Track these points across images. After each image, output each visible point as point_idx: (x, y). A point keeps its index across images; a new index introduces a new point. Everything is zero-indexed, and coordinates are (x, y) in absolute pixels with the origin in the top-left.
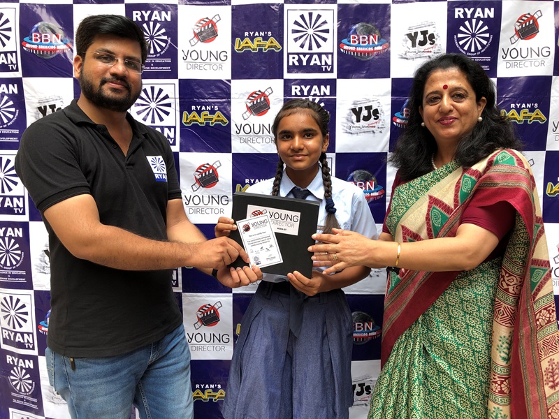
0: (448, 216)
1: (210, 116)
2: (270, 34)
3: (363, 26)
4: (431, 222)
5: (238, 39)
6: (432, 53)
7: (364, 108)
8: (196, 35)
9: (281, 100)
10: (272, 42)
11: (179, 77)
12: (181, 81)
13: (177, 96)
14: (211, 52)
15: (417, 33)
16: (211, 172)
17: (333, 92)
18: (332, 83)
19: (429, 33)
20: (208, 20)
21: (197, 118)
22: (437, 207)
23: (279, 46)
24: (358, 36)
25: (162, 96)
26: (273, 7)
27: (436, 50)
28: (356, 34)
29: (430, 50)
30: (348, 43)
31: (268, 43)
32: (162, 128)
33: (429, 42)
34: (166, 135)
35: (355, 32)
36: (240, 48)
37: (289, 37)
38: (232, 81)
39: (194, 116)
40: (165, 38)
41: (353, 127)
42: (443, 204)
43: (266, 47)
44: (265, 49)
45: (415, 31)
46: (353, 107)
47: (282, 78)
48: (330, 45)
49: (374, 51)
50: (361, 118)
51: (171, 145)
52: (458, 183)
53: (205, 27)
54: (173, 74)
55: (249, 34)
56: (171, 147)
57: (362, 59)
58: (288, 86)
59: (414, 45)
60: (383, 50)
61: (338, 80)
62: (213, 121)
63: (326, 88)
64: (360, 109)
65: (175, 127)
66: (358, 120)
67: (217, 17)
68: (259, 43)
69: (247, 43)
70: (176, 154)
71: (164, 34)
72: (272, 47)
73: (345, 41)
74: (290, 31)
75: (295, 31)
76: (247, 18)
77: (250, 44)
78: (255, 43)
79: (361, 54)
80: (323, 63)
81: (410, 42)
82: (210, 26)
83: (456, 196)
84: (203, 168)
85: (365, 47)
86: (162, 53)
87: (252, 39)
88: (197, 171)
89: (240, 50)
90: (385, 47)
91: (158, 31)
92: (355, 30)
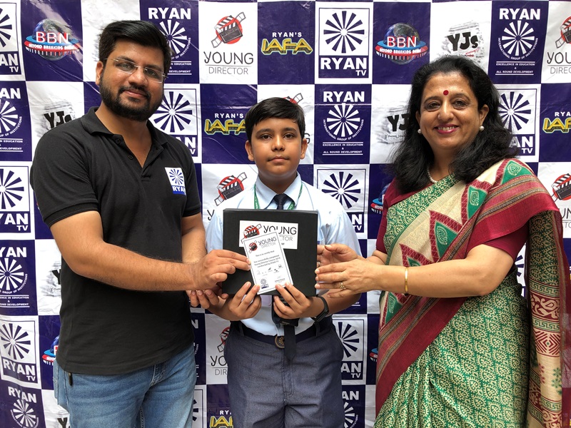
0: (457, 233)
1: (234, 125)
2: (300, 34)
3: (400, 27)
4: (436, 240)
5: (265, 40)
6: (475, 57)
7: (400, 116)
8: (219, 35)
9: (312, 107)
10: (302, 44)
11: (201, 82)
12: (203, 86)
13: (199, 103)
14: (235, 54)
15: (459, 34)
16: (236, 184)
17: (368, 98)
18: (367, 89)
19: (472, 35)
20: (231, 19)
21: (221, 126)
22: (442, 224)
23: (310, 48)
24: (396, 38)
25: (182, 102)
26: (304, 6)
27: (478, 54)
28: (393, 36)
29: (472, 54)
30: (384, 46)
31: (298, 45)
32: (182, 137)
33: (471, 45)
34: (187, 145)
35: (392, 34)
36: (267, 50)
37: (321, 38)
38: (259, 86)
39: (217, 125)
40: (185, 38)
41: (389, 136)
42: (449, 219)
43: (296, 50)
44: (295, 52)
45: (456, 32)
46: (389, 115)
47: (313, 83)
48: (365, 48)
49: (412, 54)
50: (398, 127)
51: (193, 155)
52: (464, 196)
53: (228, 27)
54: (194, 78)
55: (278, 35)
56: (193, 158)
57: (400, 63)
58: (319, 92)
59: (455, 49)
60: (421, 53)
61: (373, 86)
62: (238, 130)
63: (360, 94)
64: (397, 117)
65: (196, 137)
66: (394, 129)
67: (242, 16)
68: (288, 45)
69: (275, 44)
70: (199, 166)
71: (183, 34)
72: (302, 49)
73: (380, 43)
74: (322, 32)
75: (327, 32)
76: (275, 17)
77: (278, 45)
78: (283, 45)
79: (398, 57)
80: (358, 67)
81: (450, 46)
82: (234, 25)
83: (463, 210)
84: (227, 180)
85: (403, 50)
86: (181, 55)
87: (281, 40)
88: (221, 184)
89: (267, 52)
90: (424, 50)
91: (177, 30)
92: (392, 31)
